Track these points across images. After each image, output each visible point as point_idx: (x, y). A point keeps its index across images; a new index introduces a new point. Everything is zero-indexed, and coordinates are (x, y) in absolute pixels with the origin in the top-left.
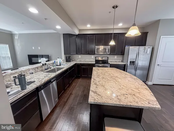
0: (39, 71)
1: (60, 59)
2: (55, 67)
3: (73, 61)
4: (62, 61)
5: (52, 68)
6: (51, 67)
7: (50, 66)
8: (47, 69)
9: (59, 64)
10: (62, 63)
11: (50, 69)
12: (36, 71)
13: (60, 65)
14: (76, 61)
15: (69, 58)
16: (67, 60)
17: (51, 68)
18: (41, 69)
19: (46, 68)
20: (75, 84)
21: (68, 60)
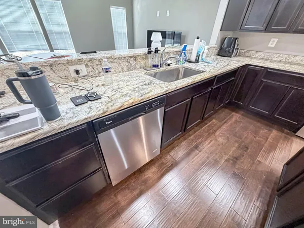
0: (138, 66)
1: (202, 43)
2: (180, 65)
3: (239, 56)
4: (206, 51)
5: (173, 66)
6: (169, 62)
7: (166, 60)
8: (158, 66)
9: (193, 59)
10: (205, 55)
11: (165, 68)
12: (131, 65)
13: (197, 61)
14: (250, 57)
15: (229, 46)
16: (221, 49)
17: (169, 65)
18: (143, 63)
19: (157, 64)
20: (219, 124)
21: (226, 49)
